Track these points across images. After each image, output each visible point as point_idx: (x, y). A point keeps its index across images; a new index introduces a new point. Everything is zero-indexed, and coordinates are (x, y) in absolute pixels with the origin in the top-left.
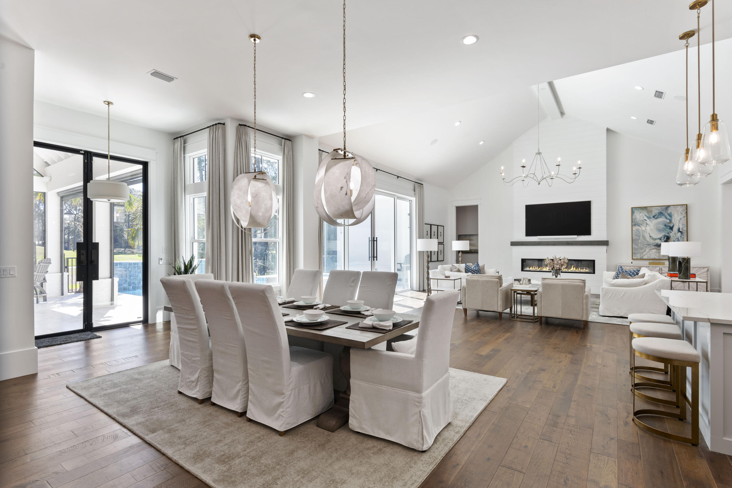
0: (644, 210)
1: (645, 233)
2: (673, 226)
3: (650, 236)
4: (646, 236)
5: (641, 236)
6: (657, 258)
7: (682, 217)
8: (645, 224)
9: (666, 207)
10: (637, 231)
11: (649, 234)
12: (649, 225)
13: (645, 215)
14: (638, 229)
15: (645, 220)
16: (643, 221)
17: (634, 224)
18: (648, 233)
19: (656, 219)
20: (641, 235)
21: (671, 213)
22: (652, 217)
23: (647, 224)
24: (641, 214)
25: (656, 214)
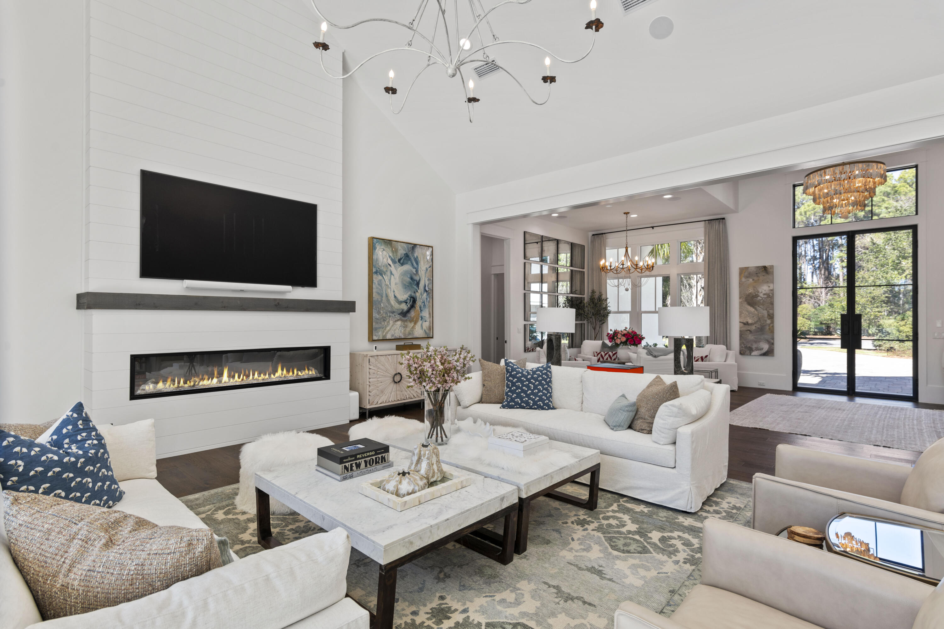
0: (387, 245)
1: (389, 290)
2: (420, 280)
3: (395, 297)
4: (390, 296)
5: (384, 295)
6: (403, 337)
7: (428, 266)
8: (389, 273)
9: (412, 245)
10: (379, 284)
11: (394, 292)
12: (393, 275)
13: (390, 257)
14: (381, 280)
15: (389, 265)
16: (387, 266)
17: (375, 271)
18: (392, 290)
19: (402, 264)
20: (384, 292)
21: (417, 257)
22: (397, 260)
23: (391, 273)
24: (385, 253)
25: (402, 257)
